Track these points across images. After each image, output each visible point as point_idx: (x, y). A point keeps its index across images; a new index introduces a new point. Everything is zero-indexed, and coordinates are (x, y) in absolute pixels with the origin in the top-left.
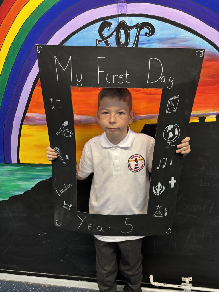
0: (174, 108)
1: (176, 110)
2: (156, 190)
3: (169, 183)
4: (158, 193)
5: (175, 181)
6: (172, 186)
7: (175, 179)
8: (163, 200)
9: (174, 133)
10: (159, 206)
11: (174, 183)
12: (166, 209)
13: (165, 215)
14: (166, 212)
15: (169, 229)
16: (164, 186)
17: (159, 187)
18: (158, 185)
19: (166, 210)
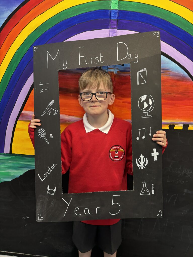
0: (144, 79)
1: (146, 81)
2: (139, 163)
3: (152, 155)
4: (142, 166)
5: (158, 154)
6: (156, 159)
7: (157, 152)
8: (148, 174)
9: (148, 103)
10: (145, 182)
11: (157, 156)
12: (153, 185)
13: (153, 193)
14: (153, 189)
15: (160, 211)
16: (147, 159)
17: (142, 160)
18: (140, 157)
19: (153, 187)
